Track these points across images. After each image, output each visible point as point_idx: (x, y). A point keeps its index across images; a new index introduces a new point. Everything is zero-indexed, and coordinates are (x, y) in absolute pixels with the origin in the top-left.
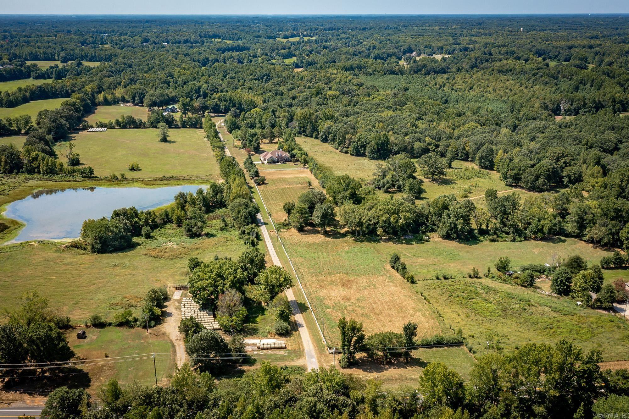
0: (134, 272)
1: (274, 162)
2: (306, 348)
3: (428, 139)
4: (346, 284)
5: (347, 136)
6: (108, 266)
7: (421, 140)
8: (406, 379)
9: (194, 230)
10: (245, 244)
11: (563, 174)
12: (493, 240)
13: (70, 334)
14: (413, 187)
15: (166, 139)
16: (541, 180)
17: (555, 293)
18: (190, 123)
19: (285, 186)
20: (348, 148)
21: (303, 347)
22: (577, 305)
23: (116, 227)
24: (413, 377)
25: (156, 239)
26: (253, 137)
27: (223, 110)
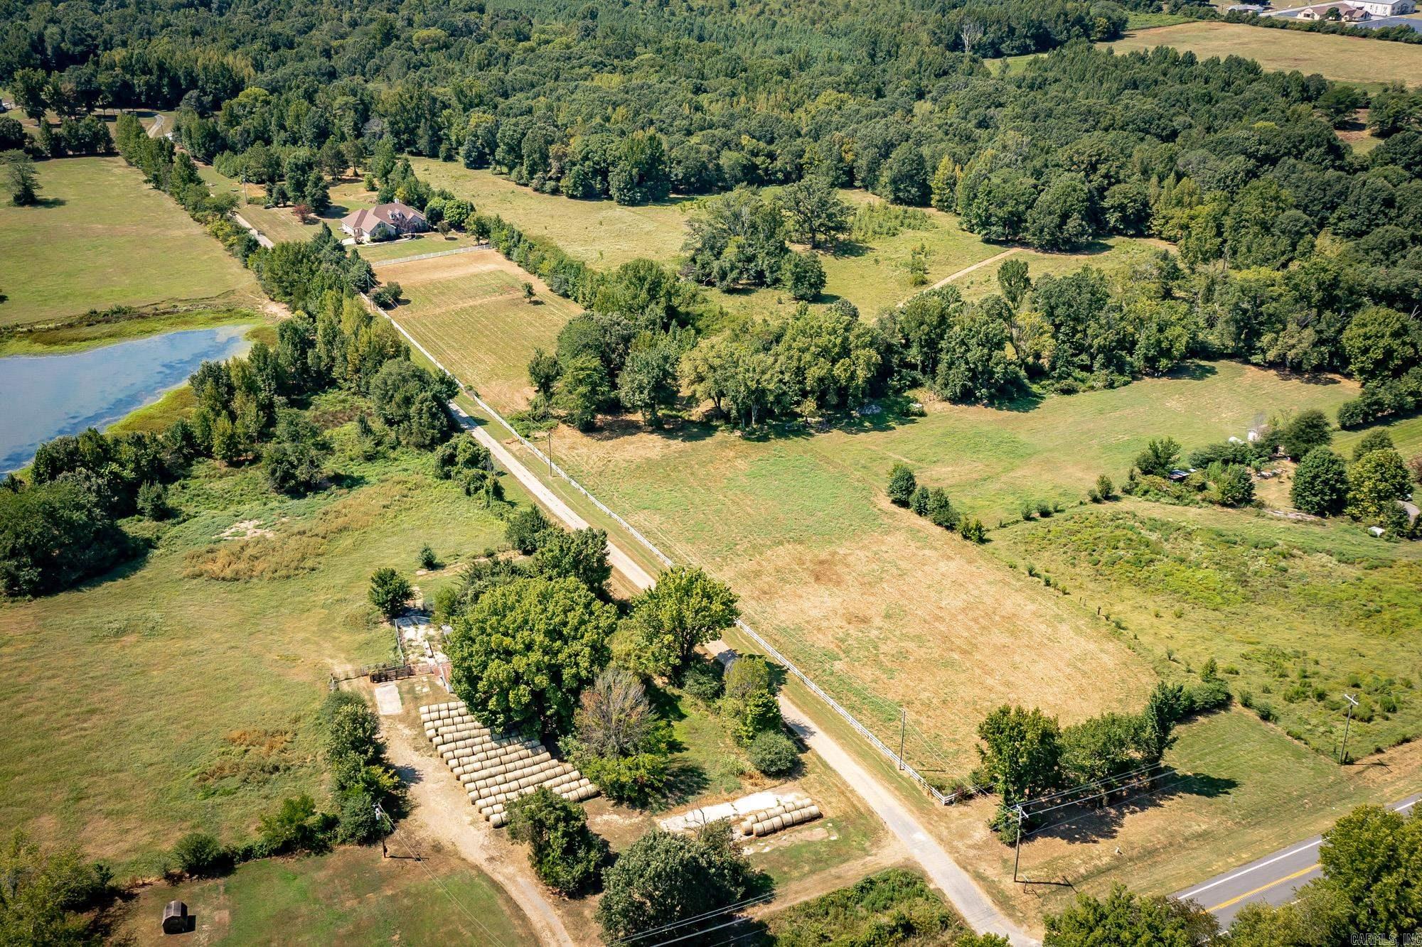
0: (195, 644)
1: (389, 238)
2: (874, 804)
3: (745, 140)
4: (823, 573)
5: (553, 149)
6: (98, 637)
7: (732, 145)
8: (1187, 840)
9: (302, 473)
10: (468, 493)
11: (1106, 204)
12: (1069, 391)
13: (131, 923)
14: (806, 272)
15: (32, 196)
16: (1073, 224)
17: (1309, 512)
18: (74, 143)
19: (461, 305)
20: (558, 179)
21: (860, 799)
22: (1374, 536)
23: (79, 507)
24: (1196, 828)
25: (189, 517)
26: (304, 172)
27: (143, 98)
